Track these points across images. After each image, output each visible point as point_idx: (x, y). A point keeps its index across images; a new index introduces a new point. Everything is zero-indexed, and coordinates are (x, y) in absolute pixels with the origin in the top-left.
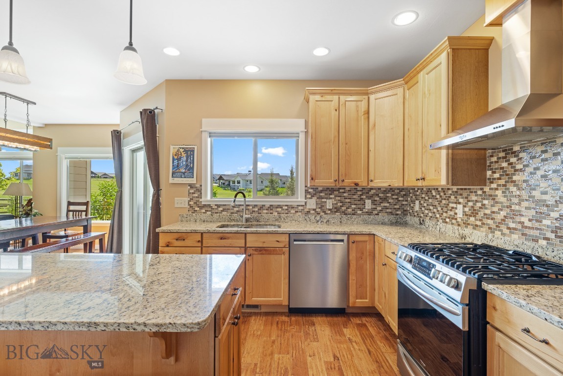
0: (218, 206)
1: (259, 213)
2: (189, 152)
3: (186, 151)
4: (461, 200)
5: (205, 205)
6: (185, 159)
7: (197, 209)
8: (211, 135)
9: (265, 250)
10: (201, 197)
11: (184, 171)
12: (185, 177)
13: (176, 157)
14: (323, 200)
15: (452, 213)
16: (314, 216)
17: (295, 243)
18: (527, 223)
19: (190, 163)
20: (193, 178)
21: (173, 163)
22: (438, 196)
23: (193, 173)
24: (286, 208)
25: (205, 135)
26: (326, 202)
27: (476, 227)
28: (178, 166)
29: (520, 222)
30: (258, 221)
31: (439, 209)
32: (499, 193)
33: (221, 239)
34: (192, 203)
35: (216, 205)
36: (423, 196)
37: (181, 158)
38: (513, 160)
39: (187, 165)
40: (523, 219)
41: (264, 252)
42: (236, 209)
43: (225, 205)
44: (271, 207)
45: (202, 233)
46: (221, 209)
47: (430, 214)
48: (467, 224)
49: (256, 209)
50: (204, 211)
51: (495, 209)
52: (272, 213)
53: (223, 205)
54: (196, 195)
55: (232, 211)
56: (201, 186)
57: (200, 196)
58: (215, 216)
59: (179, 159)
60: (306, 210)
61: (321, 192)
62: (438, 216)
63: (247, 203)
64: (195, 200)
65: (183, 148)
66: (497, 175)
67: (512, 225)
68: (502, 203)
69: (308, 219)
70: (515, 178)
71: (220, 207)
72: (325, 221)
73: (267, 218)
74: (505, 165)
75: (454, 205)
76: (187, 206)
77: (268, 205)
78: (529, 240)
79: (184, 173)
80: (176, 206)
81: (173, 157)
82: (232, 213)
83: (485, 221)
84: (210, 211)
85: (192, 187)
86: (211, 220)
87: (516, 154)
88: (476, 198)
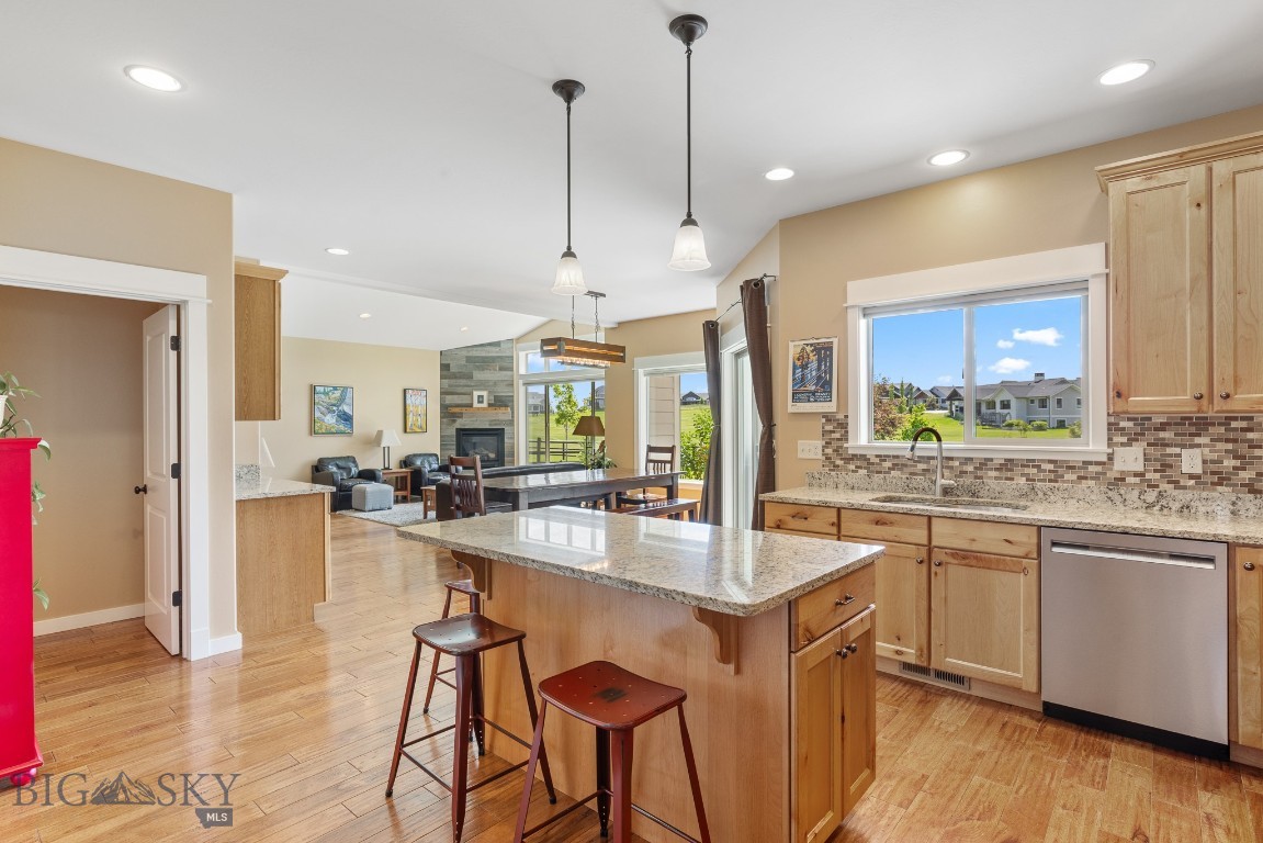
0: (882, 458)
1: (976, 477)
2: (824, 352)
3: (818, 349)
5: (855, 455)
6: (814, 365)
7: (839, 462)
8: (866, 311)
9: (976, 558)
10: (847, 440)
11: (813, 388)
12: (816, 401)
13: (798, 363)
14: (1169, 450)
16: (1136, 493)
17: (1055, 550)
19: (825, 372)
20: (831, 401)
21: (794, 374)
23: (831, 392)
24: (1051, 467)
25: (853, 315)
26: (1180, 455)
28: (803, 379)
30: (973, 495)
33: (877, 523)
34: (829, 451)
35: (877, 456)
37: (807, 364)
39: (819, 378)
41: (974, 562)
42: (921, 466)
43: (897, 457)
44: (1008, 465)
45: (839, 510)
46: (887, 464)
49: (970, 468)
50: (852, 467)
52: (1012, 479)
53: (894, 457)
54: (837, 435)
55: (912, 470)
56: (846, 417)
57: (845, 438)
58: (877, 478)
59: (804, 367)
60: (1111, 475)
61: (1163, 427)
63: (944, 454)
64: (835, 444)
65: (811, 345)
69: (1117, 499)
71: (885, 461)
72: (1176, 506)
73: (998, 489)
76: (820, 456)
77: (999, 458)
79: (814, 393)
80: (800, 455)
81: (794, 364)
82: (911, 474)
84: (865, 468)
85: (828, 420)
86: (866, 486)
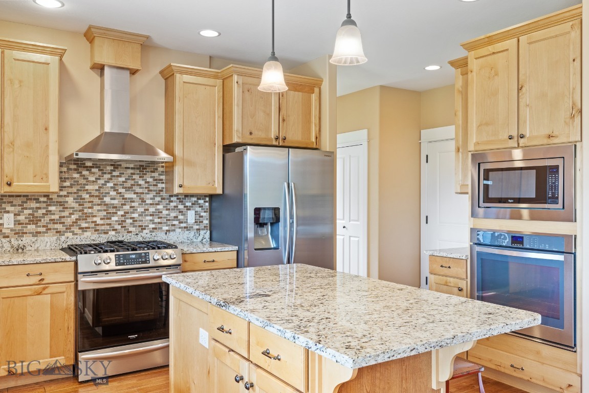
4: (11, 209)
18: (99, 221)
27: (37, 234)
29: (92, 222)
32: (70, 200)
38: (85, 173)
40: (95, 219)
51: (66, 213)
66: (67, 184)
67: (84, 225)
68: (73, 208)
70: (87, 187)
74: (76, 175)
78: (101, 233)
83: (50, 226)
87: (88, 169)
88: (38, 205)
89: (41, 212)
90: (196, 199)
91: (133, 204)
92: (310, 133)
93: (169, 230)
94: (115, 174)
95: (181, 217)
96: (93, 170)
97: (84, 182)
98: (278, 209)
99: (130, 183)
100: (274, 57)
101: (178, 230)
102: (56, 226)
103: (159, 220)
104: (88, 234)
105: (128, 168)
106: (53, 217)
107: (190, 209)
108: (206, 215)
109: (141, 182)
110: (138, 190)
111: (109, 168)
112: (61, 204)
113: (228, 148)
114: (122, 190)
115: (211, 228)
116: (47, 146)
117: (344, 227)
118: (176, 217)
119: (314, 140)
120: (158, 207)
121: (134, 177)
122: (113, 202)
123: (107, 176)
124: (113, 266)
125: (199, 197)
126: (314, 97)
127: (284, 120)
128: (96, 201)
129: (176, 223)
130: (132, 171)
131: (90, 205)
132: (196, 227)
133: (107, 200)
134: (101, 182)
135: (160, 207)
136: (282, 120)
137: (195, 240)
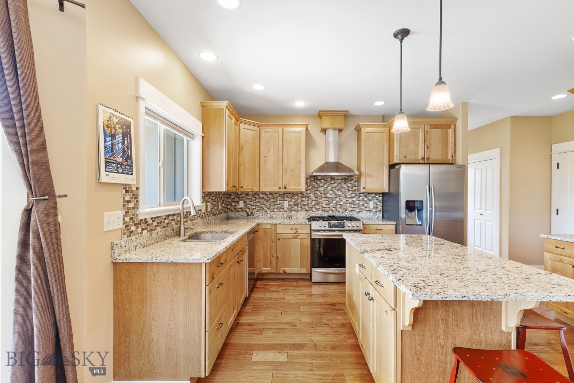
0: (153, 219)
3: (122, 124)
4: (287, 199)
5: (142, 220)
6: (120, 138)
7: (134, 228)
10: (138, 208)
11: (120, 160)
12: (122, 173)
13: (108, 131)
14: (207, 204)
15: (280, 206)
18: (324, 206)
19: (128, 147)
20: (132, 174)
21: (105, 142)
22: (266, 197)
23: (132, 166)
27: (297, 211)
28: (111, 149)
31: (267, 204)
32: (311, 195)
36: (249, 197)
37: (115, 135)
38: (318, 182)
39: (124, 151)
40: (322, 205)
47: (257, 208)
48: (291, 210)
51: (310, 202)
55: (163, 225)
56: (137, 188)
57: (135, 208)
59: (113, 136)
60: (202, 214)
62: (266, 208)
65: (116, 117)
66: (310, 188)
67: (318, 207)
68: (313, 199)
69: (204, 223)
70: (319, 189)
74: (314, 183)
75: (282, 202)
78: (325, 212)
79: (122, 164)
81: (104, 129)
83: (303, 207)
85: (127, 192)
86: (151, 242)
87: (320, 180)
88: (298, 197)
89: (300, 200)
90: (374, 195)
91: (341, 198)
92: (447, 154)
93: (359, 212)
94: (331, 182)
95: (366, 205)
96: (322, 181)
97: (317, 186)
98: (422, 201)
99: (339, 186)
100: (401, 111)
101: (364, 212)
102: (305, 207)
103: (354, 206)
104: (319, 212)
105: (338, 179)
106: (304, 203)
107: (370, 201)
108: (380, 204)
109: (345, 186)
110: (343, 190)
111: (329, 180)
112: (308, 197)
113: (392, 166)
114: (335, 191)
115: (383, 211)
116: (300, 170)
117: (481, 214)
118: (363, 205)
119: (450, 158)
120: (354, 199)
121: (341, 184)
122: (331, 196)
123: (328, 184)
124: (327, 228)
125: (376, 194)
126: (450, 131)
127: (428, 147)
128: (323, 196)
129: (363, 208)
130: (340, 181)
131: (320, 198)
132: (374, 210)
133: (328, 195)
134: (325, 186)
135: (355, 199)
136: (427, 147)
137: (373, 218)
